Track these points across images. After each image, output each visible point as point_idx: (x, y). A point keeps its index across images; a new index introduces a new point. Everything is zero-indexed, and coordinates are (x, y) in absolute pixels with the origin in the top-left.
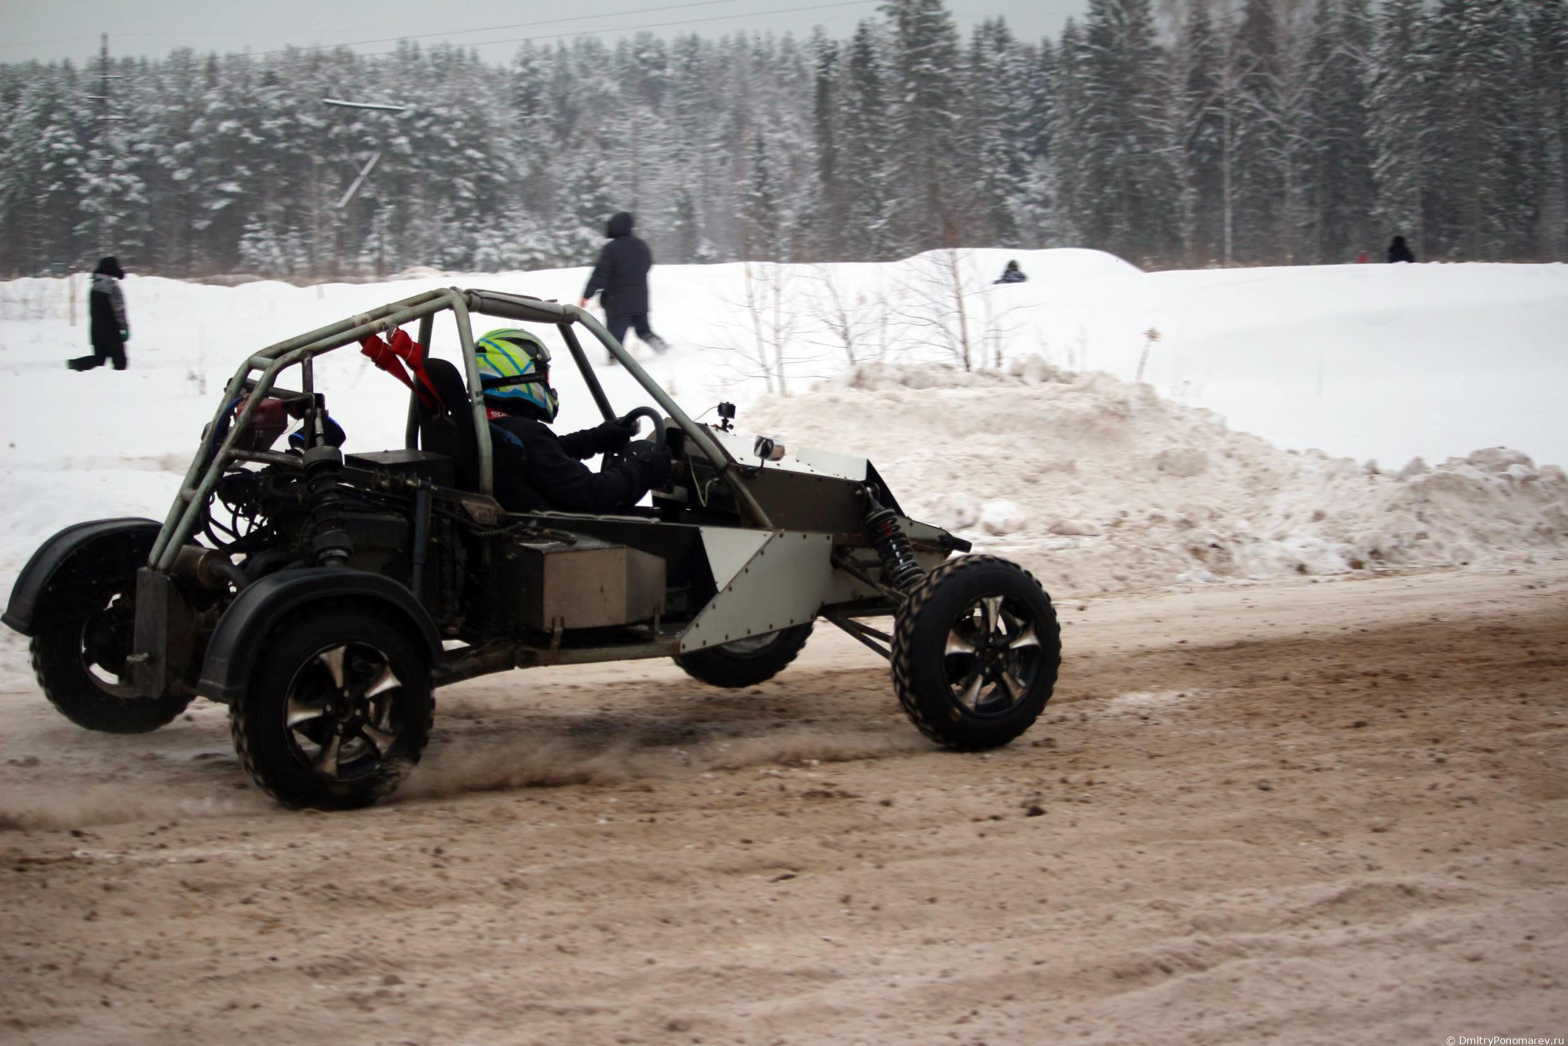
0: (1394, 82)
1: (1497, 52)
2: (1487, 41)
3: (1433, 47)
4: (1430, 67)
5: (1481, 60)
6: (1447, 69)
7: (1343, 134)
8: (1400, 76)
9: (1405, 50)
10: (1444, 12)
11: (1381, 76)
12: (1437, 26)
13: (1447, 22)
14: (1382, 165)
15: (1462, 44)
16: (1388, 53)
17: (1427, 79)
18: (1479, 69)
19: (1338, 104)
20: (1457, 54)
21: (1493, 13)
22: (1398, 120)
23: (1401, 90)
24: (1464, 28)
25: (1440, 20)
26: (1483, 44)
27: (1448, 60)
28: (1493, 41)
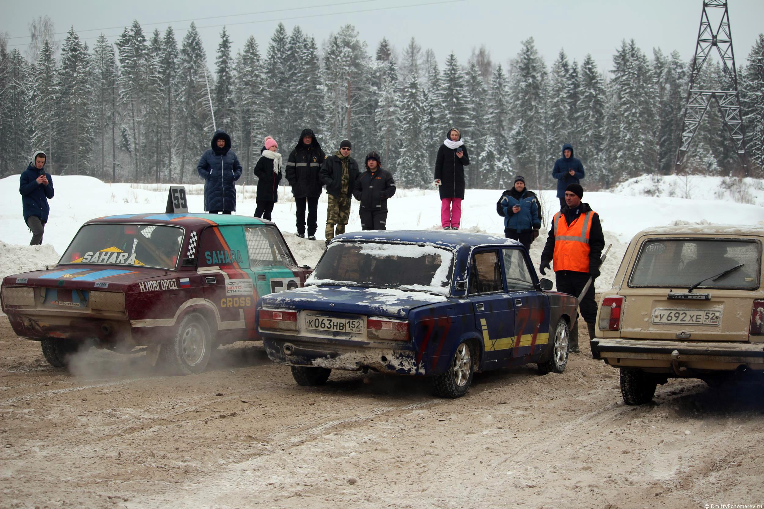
0: (42, 99)
1: (88, 86)
2: (83, 82)
3: (59, 83)
4: (57, 92)
5: (81, 89)
6: (65, 93)
7: (8, 121)
8: (45, 97)
9: (48, 85)
10: (65, 68)
11: (34, 97)
12: (63, 74)
13: (66, 73)
14: (35, 136)
15: (74, 83)
16: (39, 85)
17: (57, 98)
18: (80, 94)
19: (7, 108)
20: (70, 87)
21: (88, 69)
22: (44, 116)
23: (45, 103)
24: (75, 75)
25: (64, 72)
26: (82, 82)
27: (66, 90)
28: (86, 81)
